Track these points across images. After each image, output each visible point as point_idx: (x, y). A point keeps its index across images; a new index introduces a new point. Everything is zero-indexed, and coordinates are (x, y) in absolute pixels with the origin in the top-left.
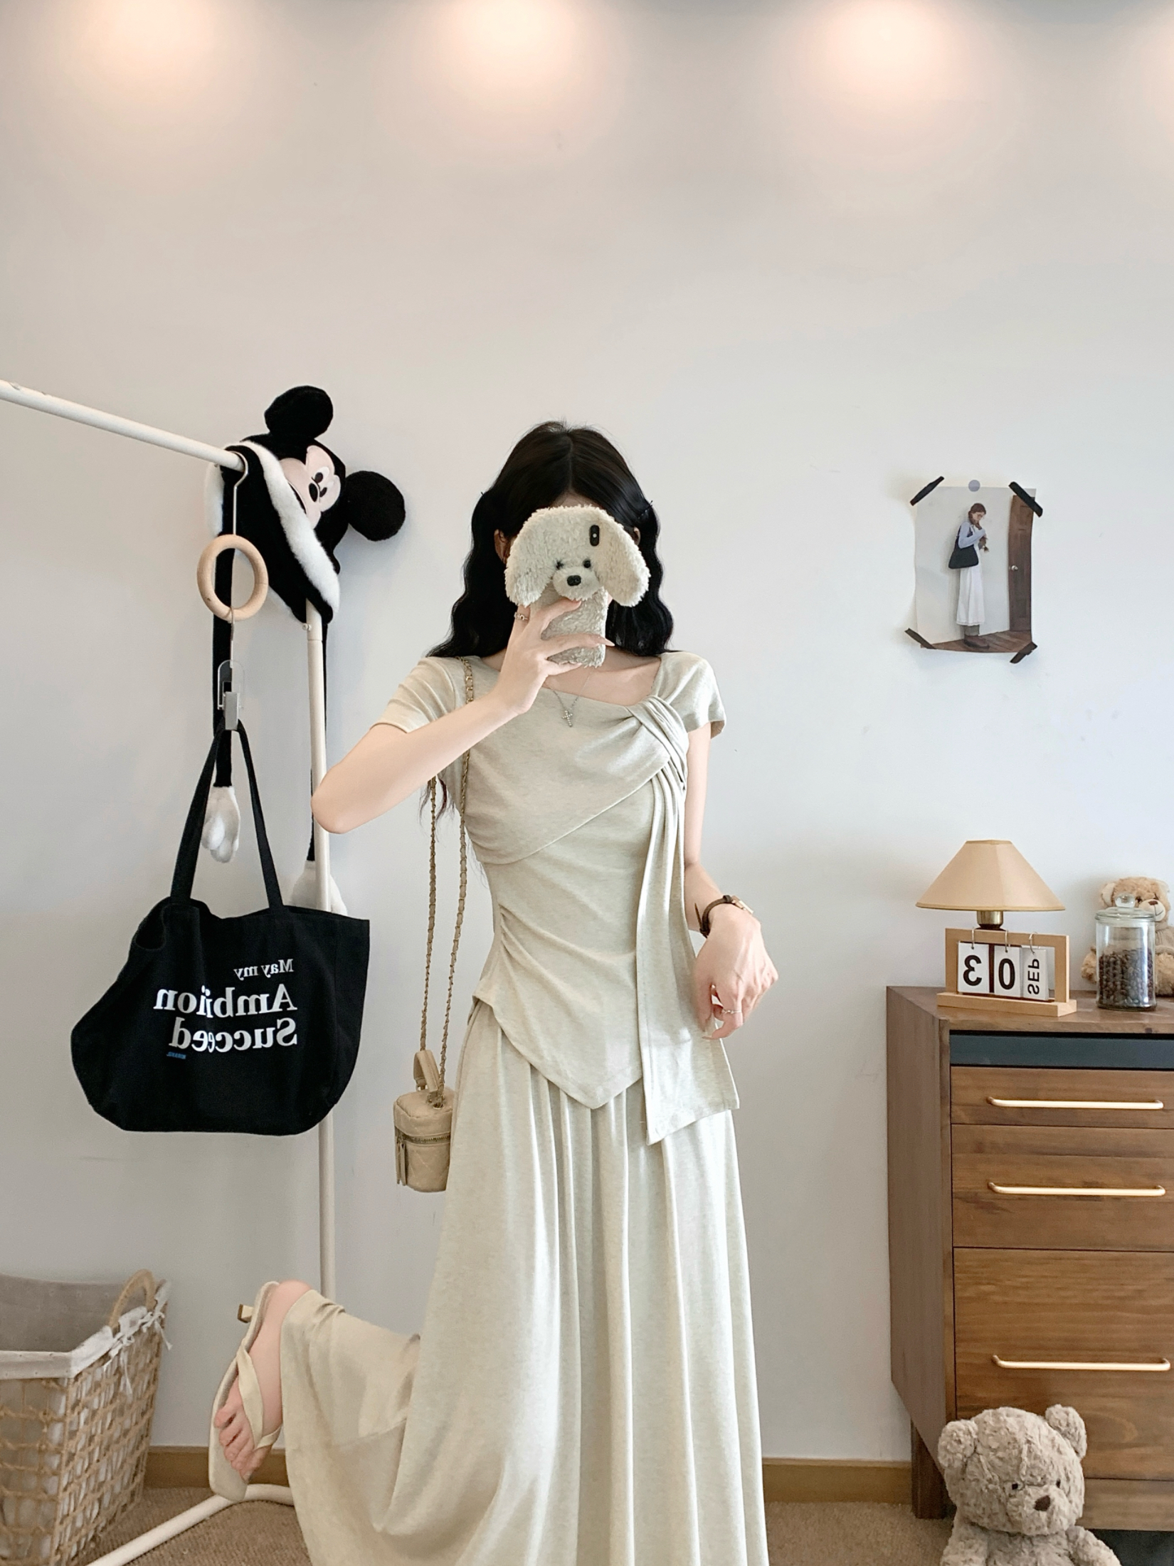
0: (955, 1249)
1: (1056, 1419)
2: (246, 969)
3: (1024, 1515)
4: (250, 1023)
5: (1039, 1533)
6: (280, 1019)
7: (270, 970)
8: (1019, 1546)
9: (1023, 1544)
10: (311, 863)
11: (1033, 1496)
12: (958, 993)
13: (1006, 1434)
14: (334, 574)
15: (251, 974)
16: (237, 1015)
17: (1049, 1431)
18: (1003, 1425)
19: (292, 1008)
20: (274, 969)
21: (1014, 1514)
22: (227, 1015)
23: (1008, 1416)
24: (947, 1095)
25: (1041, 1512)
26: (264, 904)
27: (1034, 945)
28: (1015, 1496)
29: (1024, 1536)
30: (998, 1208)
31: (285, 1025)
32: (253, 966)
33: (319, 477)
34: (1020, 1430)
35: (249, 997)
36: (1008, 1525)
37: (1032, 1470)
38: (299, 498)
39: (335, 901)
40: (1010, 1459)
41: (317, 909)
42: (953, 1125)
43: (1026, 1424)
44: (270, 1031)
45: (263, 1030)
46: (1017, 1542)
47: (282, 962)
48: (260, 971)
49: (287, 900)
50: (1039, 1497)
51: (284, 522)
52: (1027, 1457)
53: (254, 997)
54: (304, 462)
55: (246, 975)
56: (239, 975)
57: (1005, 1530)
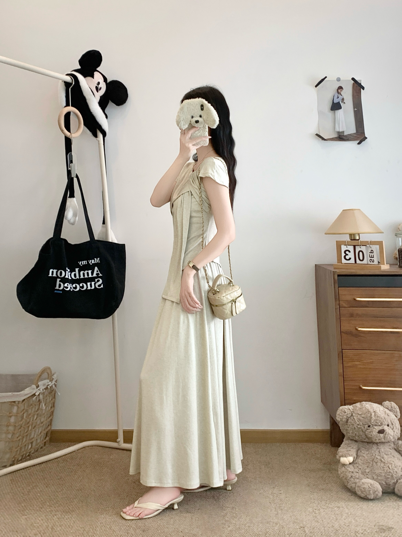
0: (343, 350)
1: (386, 405)
2: (83, 262)
3: (373, 435)
4: (86, 281)
5: (380, 441)
6: (96, 279)
7: (91, 262)
8: (372, 446)
9: (373, 445)
10: (103, 225)
11: (376, 429)
12: (342, 263)
13: (365, 410)
14: (106, 119)
15: (85, 264)
16: (80, 278)
17: (384, 409)
18: (364, 407)
19: (100, 275)
20: (93, 262)
21: (369, 435)
22: (77, 278)
23: (366, 404)
24: (337, 298)
25: (380, 434)
26: (89, 240)
27: (371, 245)
28: (369, 429)
29: (374, 443)
30: (360, 336)
31: (98, 281)
32: (85, 261)
33: (99, 83)
34: (371, 408)
35: (84, 271)
36: (367, 439)
37: (376, 421)
38: (92, 92)
39: (113, 238)
40: (367, 417)
41: (107, 241)
42: (340, 308)
43: (373, 406)
44: (93, 283)
45: (90, 283)
46: (371, 445)
47: (96, 259)
48: (88, 262)
49: (96, 238)
50: (380, 429)
51: (88, 101)
52: (374, 416)
53: (86, 271)
54: (93, 78)
55: (83, 264)
56: (80, 264)
57: (365, 441)
